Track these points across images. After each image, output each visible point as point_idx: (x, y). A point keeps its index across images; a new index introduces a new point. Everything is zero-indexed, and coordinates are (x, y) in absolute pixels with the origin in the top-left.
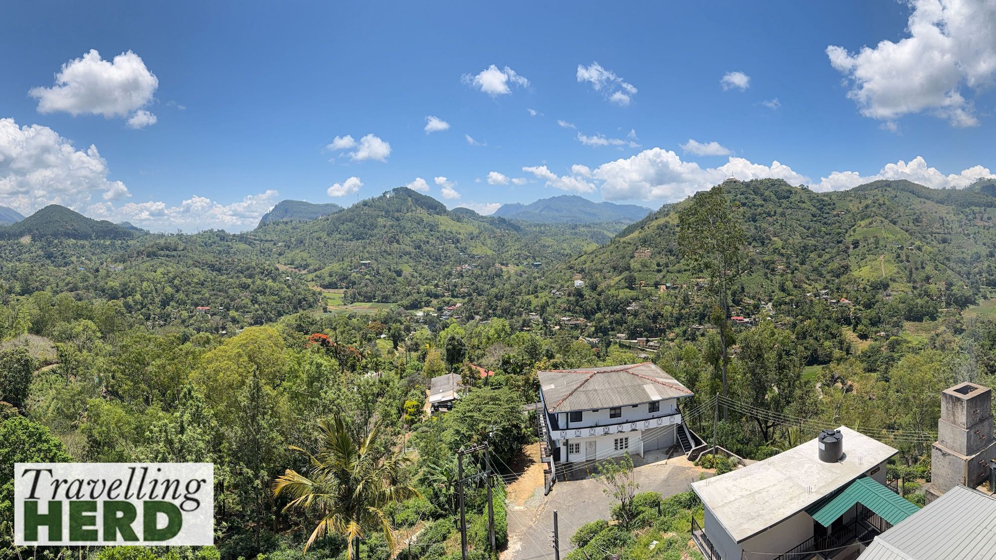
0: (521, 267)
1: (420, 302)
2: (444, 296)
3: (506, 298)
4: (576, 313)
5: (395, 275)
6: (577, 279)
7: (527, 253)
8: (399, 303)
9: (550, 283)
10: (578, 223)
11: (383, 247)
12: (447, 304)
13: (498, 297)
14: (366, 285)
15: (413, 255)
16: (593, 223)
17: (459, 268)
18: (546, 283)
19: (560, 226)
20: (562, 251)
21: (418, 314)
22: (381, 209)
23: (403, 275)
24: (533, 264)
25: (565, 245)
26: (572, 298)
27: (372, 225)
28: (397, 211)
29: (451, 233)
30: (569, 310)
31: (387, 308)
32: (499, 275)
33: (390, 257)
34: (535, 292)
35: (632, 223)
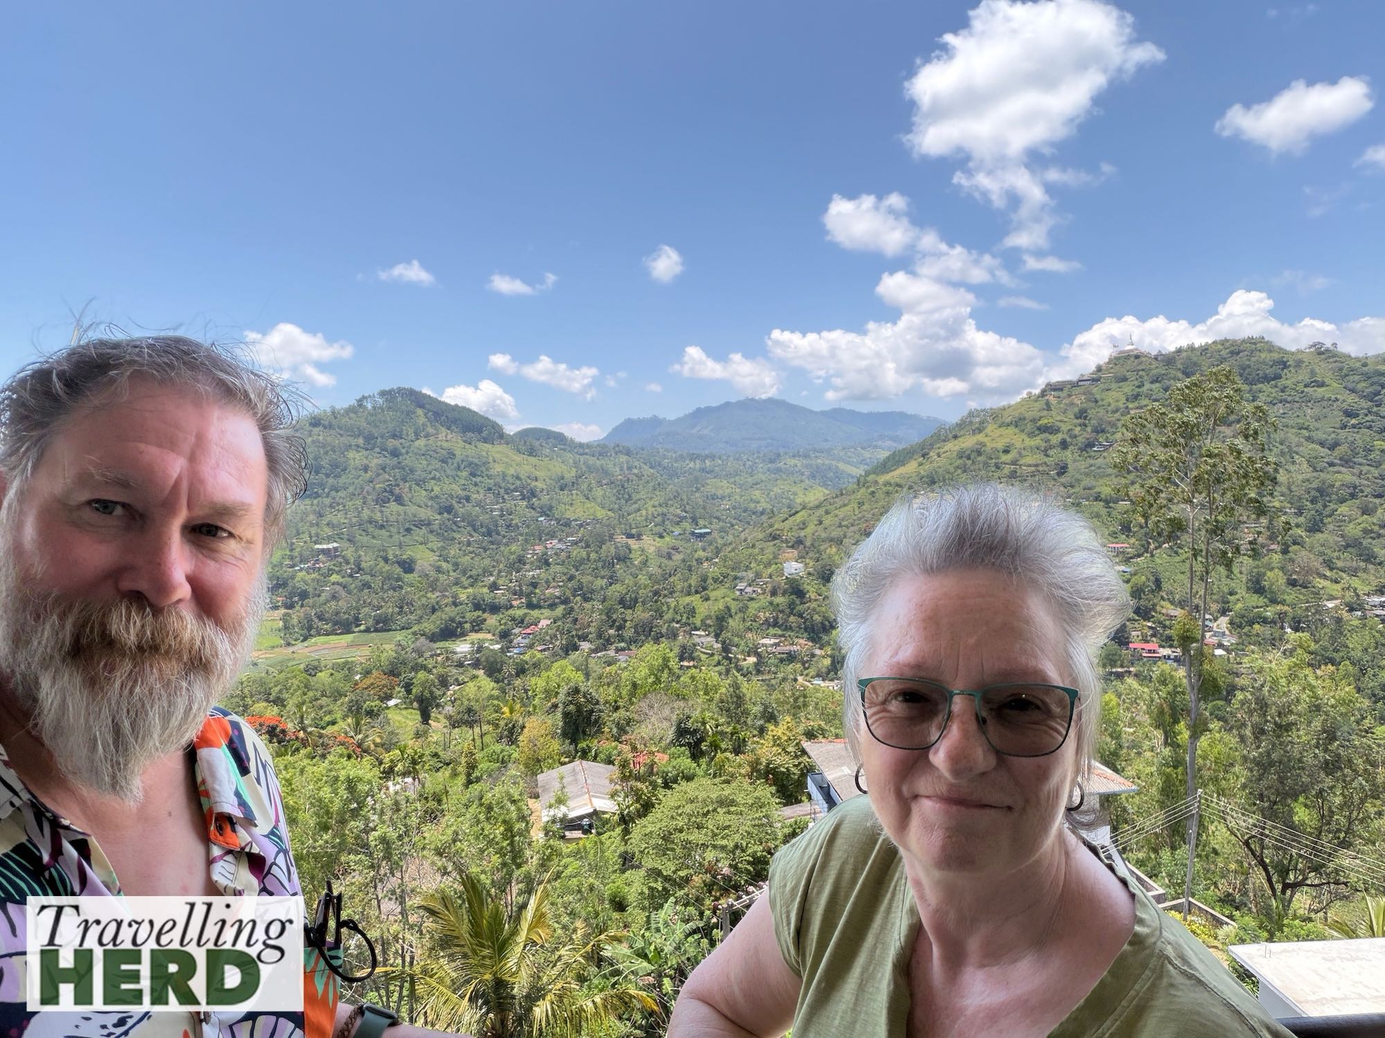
0: (667, 539)
1: (460, 624)
2: (512, 606)
3: (644, 603)
4: (791, 628)
5: (398, 570)
6: (787, 560)
7: (678, 511)
8: (415, 628)
9: (733, 569)
10: (782, 451)
11: (366, 513)
12: (521, 622)
13: (628, 603)
14: (334, 597)
15: (436, 527)
16: (815, 450)
17: (539, 549)
18: (724, 570)
19: (745, 457)
20: (752, 505)
21: (458, 650)
22: (355, 432)
23: (418, 568)
24: (693, 534)
25: (757, 492)
26: (779, 600)
27: (335, 465)
28: (394, 436)
29: (518, 478)
30: (775, 624)
31: (390, 641)
32: (623, 558)
33: (383, 532)
34: (702, 589)
35: (901, 447)
